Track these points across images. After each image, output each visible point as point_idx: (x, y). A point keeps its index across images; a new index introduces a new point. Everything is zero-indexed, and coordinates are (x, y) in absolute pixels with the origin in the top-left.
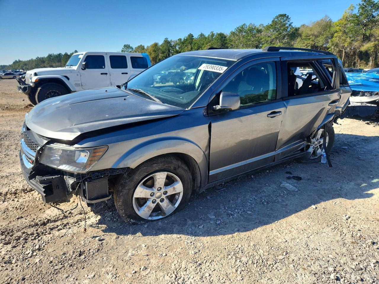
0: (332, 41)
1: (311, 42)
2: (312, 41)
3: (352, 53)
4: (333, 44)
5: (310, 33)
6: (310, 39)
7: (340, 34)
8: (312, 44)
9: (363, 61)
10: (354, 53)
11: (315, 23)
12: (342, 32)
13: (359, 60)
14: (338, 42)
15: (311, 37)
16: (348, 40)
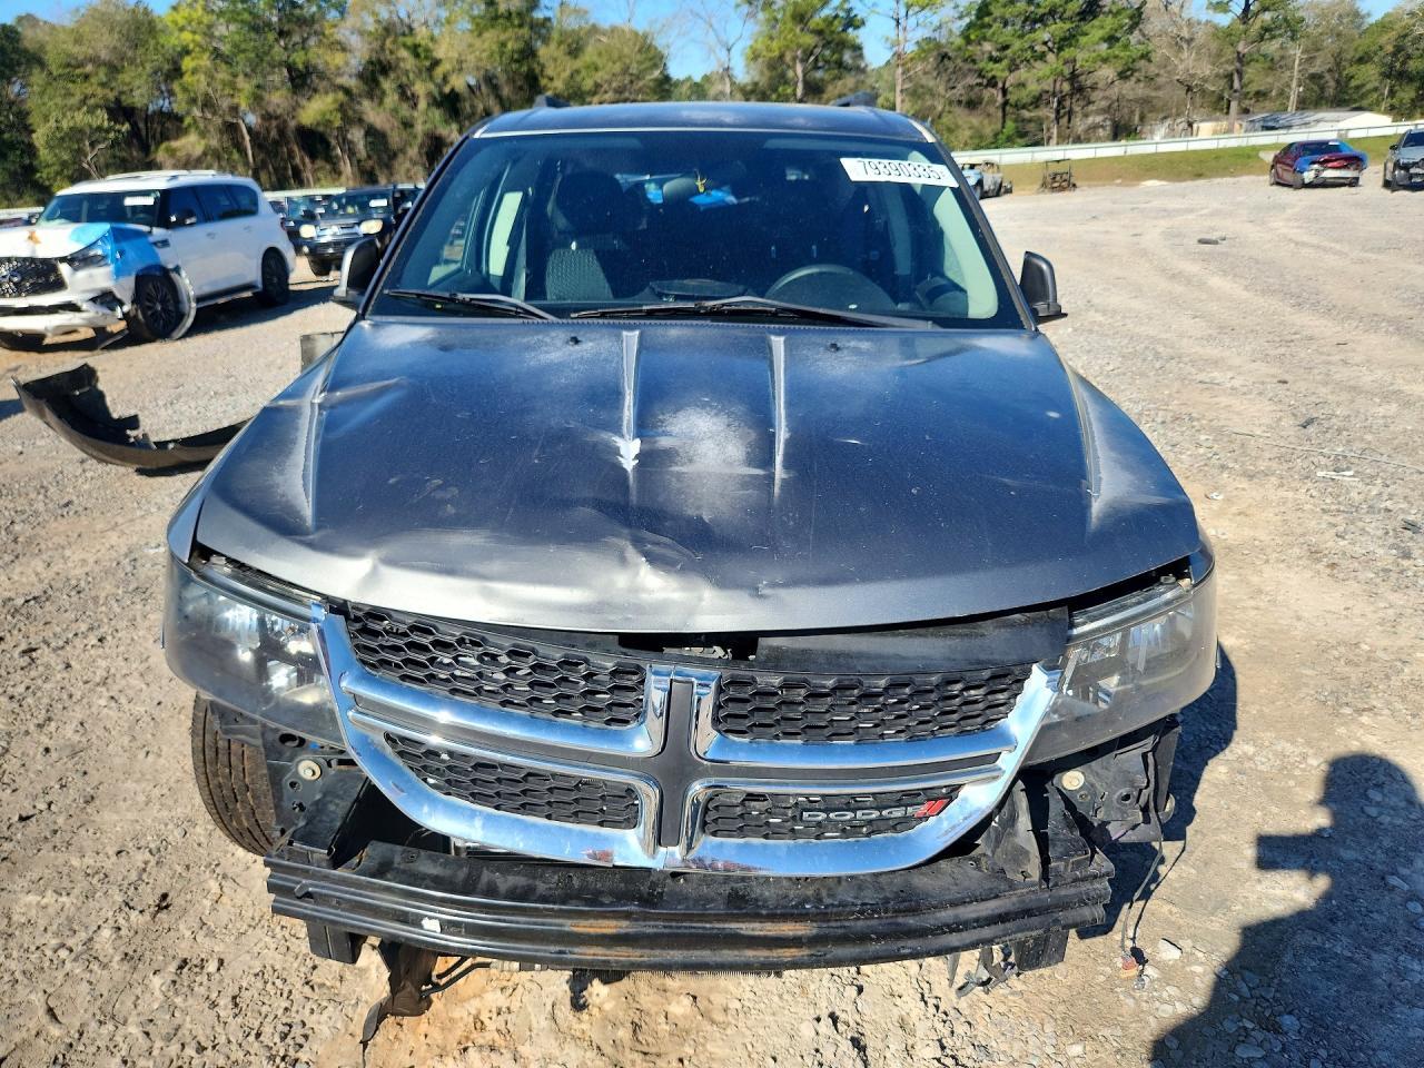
0: (185, 90)
1: (100, 92)
2: (103, 85)
3: (274, 133)
4: (193, 101)
5: (79, 51)
6: (87, 77)
7: (205, 61)
8: (104, 98)
9: (319, 163)
10: (282, 131)
11: (83, 11)
12: (208, 54)
13: (307, 160)
14: (210, 91)
15: (89, 68)
16: (246, 86)
